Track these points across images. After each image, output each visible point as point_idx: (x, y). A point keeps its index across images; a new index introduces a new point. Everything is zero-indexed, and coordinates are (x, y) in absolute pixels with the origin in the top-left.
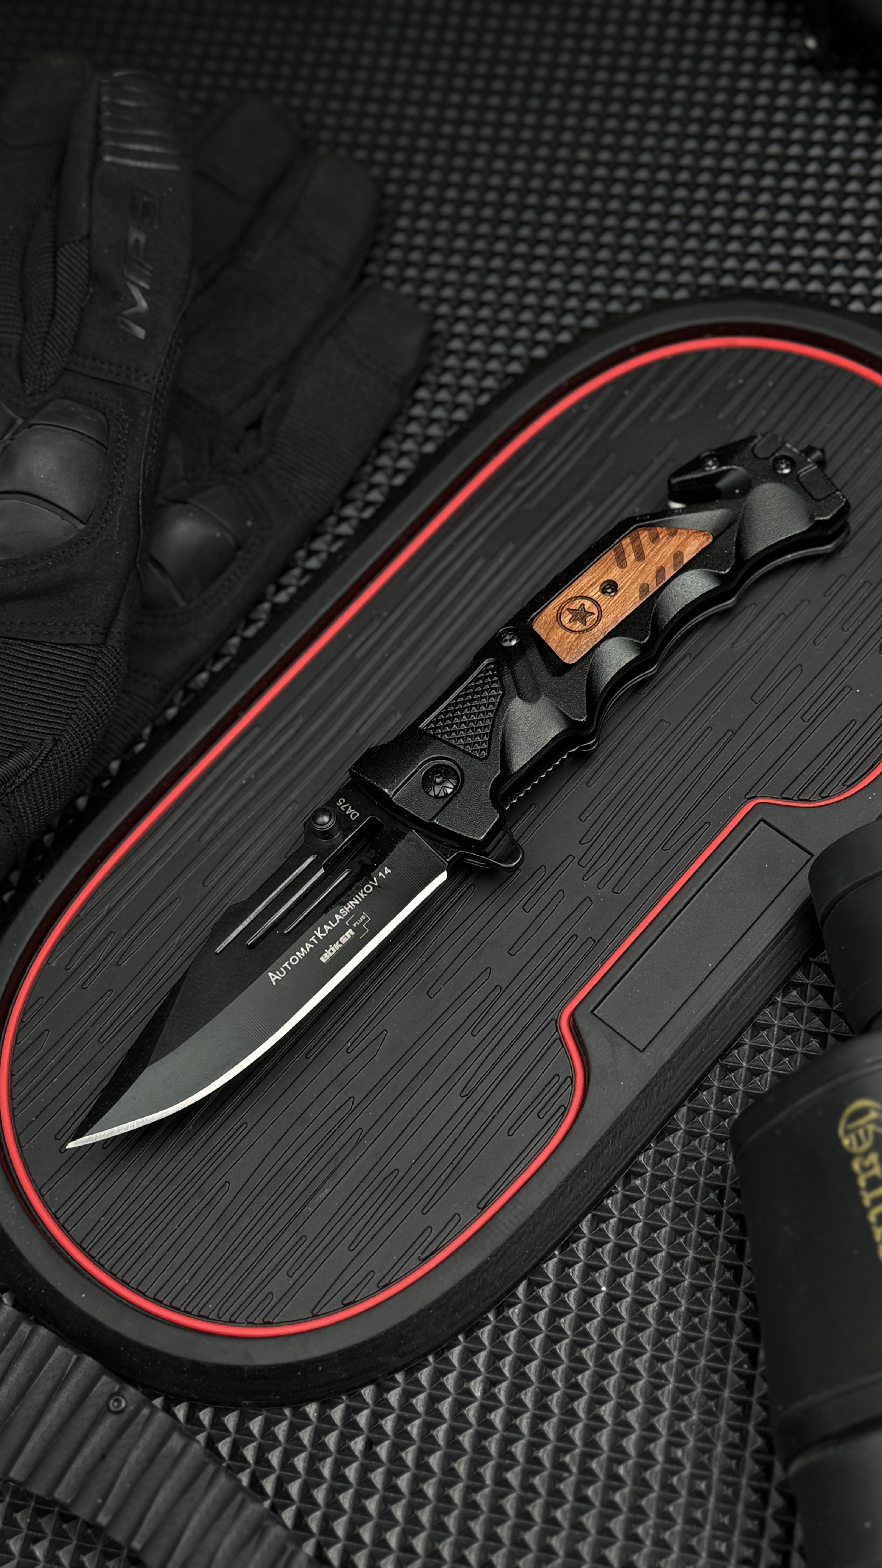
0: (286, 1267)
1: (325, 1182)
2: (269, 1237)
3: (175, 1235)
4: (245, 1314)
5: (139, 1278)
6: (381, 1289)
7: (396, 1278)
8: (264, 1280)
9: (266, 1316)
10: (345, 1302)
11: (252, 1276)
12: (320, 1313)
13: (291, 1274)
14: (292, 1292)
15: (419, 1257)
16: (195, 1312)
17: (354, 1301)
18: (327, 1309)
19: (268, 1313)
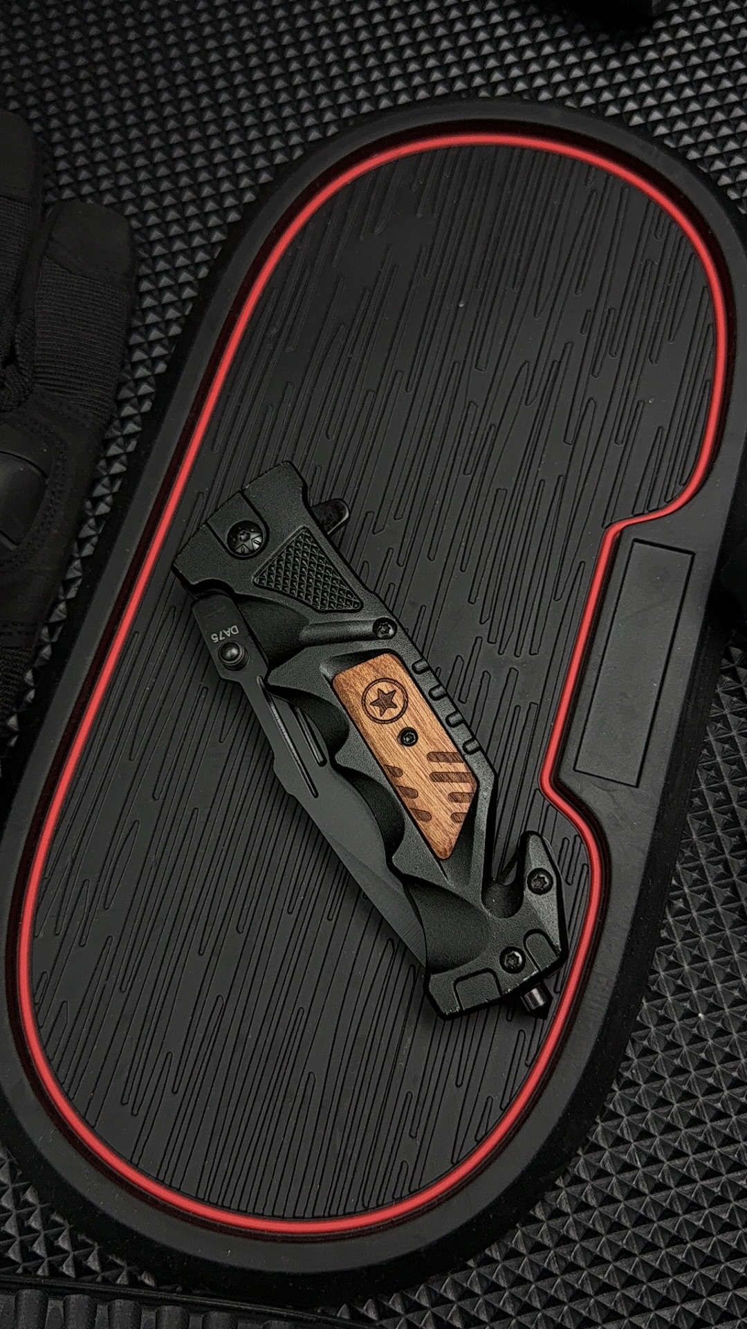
0: (406, 1131)
1: (403, 1032)
2: (377, 1109)
3: (285, 1147)
5: (270, 1204)
6: (505, 1110)
7: (514, 1093)
8: (391, 1152)
9: (410, 1186)
10: (478, 1138)
11: (378, 1154)
12: (461, 1157)
13: (413, 1135)
14: (424, 1152)
15: (526, 1064)
16: (340, 1212)
17: (486, 1134)
18: (464, 1152)
19: (411, 1182)
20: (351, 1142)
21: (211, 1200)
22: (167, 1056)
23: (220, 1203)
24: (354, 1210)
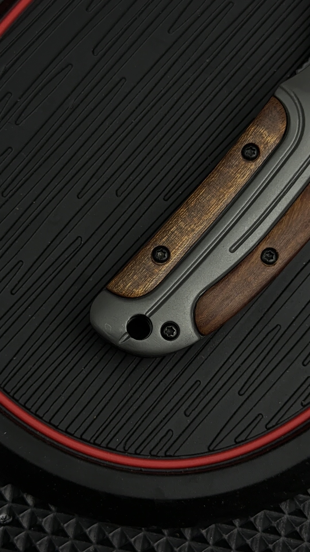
0: (184, 408)
4: (149, 448)
5: (51, 413)
6: (269, 429)
7: (281, 421)
8: (164, 419)
9: (167, 451)
10: (238, 440)
12: (216, 449)
13: (188, 413)
14: (190, 430)
15: (302, 404)
16: (104, 444)
17: (246, 440)
18: (221, 446)
19: (169, 448)
20: (137, 395)
21: (5, 388)
22: (18, 263)
23: (11, 394)
24: (115, 448)
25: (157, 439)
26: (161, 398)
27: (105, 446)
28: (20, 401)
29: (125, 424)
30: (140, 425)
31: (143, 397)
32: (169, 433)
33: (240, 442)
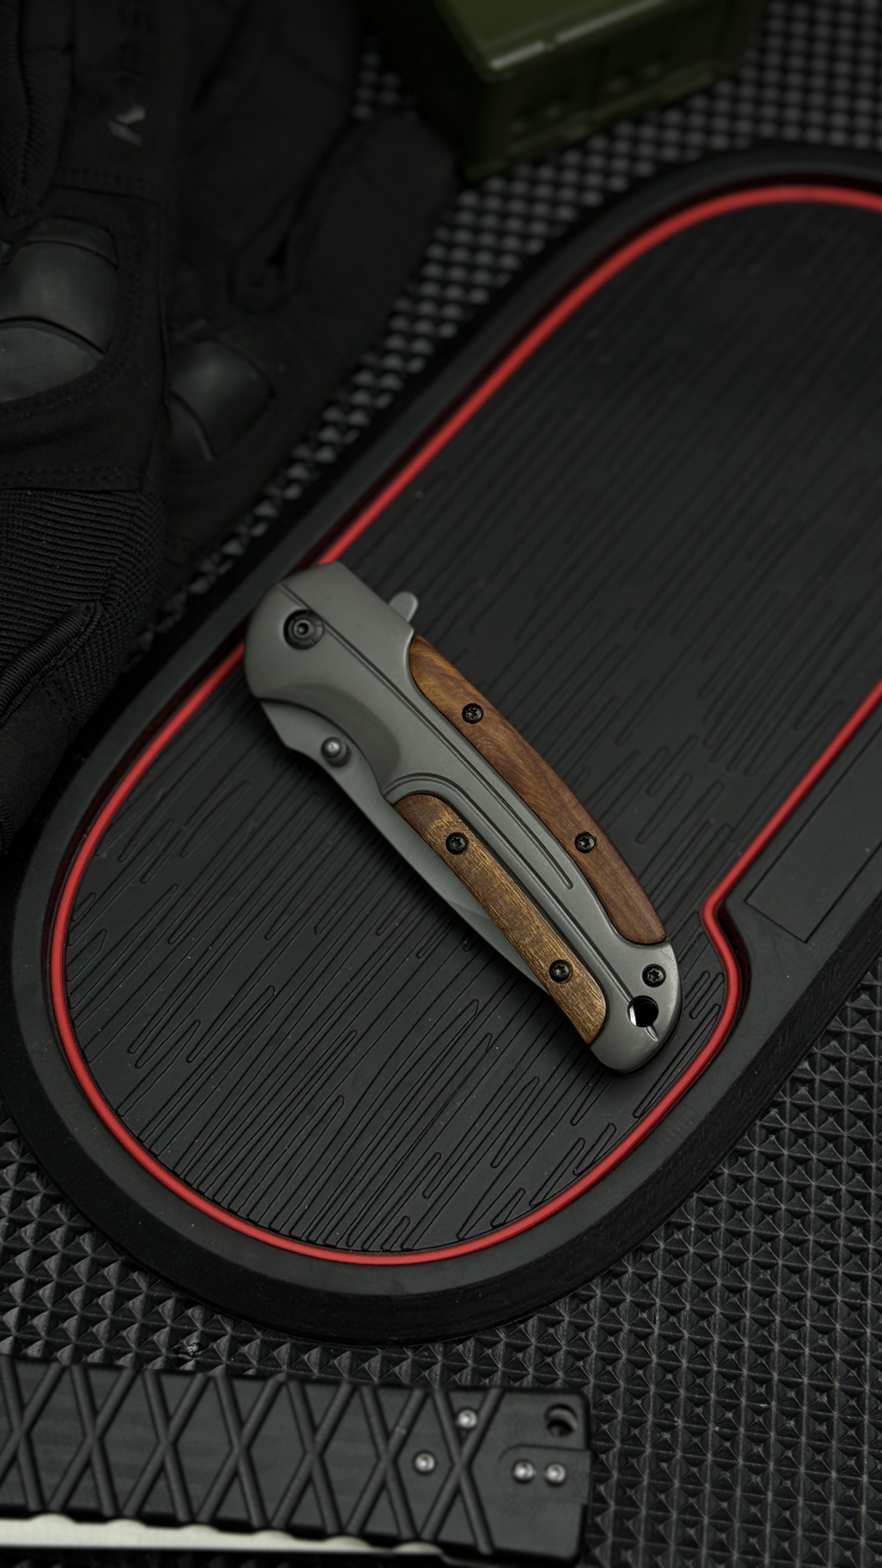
0: (421, 1188)
1: (455, 1093)
2: (398, 1156)
3: (287, 1156)
4: (380, 1241)
5: (248, 1207)
6: (534, 1207)
8: (397, 1203)
9: (404, 1243)
10: (495, 1225)
11: (382, 1199)
12: (466, 1237)
13: (427, 1194)
14: (431, 1215)
15: (574, 1172)
16: (319, 1241)
17: (505, 1223)
18: (474, 1231)
19: (406, 1239)
20: (359, 1177)
21: (187, 1179)
22: (194, 1023)
23: (195, 1186)
24: (334, 1244)
25: (388, 1231)
26: (391, 1178)
27: (322, 1243)
28: (206, 1194)
29: (345, 1214)
30: (365, 1214)
31: (367, 1179)
32: (404, 1221)
33: (497, 1226)
